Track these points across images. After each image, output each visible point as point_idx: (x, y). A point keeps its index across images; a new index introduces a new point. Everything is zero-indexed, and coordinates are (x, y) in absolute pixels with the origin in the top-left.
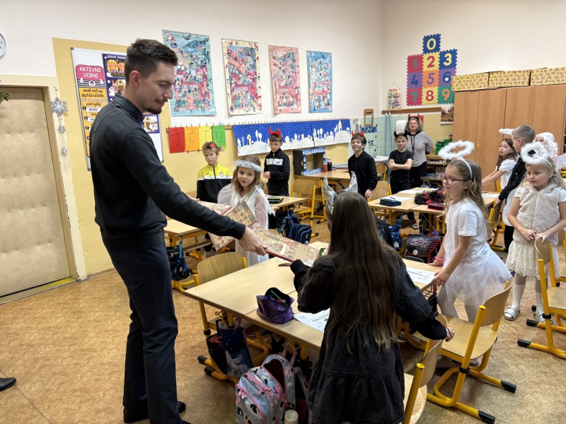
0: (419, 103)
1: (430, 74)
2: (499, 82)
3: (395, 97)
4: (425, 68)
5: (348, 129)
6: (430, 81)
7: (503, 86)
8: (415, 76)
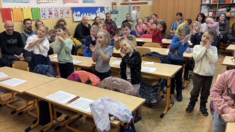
5: (103, 12)
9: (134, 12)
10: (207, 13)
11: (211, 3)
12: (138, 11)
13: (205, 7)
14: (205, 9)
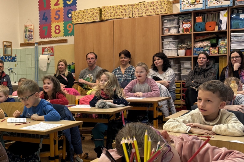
0: (49, 36)
1: (57, 11)
2: (109, 15)
3: (29, 31)
4: (53, 7)
6: (57, 17)
7: (113, 17)
8: (45, 13)
9: (43, 58)
10: (176, 51)
11: (181, 33)
12: (51, 56)
13: (170, 40)
14: (171, 45)
